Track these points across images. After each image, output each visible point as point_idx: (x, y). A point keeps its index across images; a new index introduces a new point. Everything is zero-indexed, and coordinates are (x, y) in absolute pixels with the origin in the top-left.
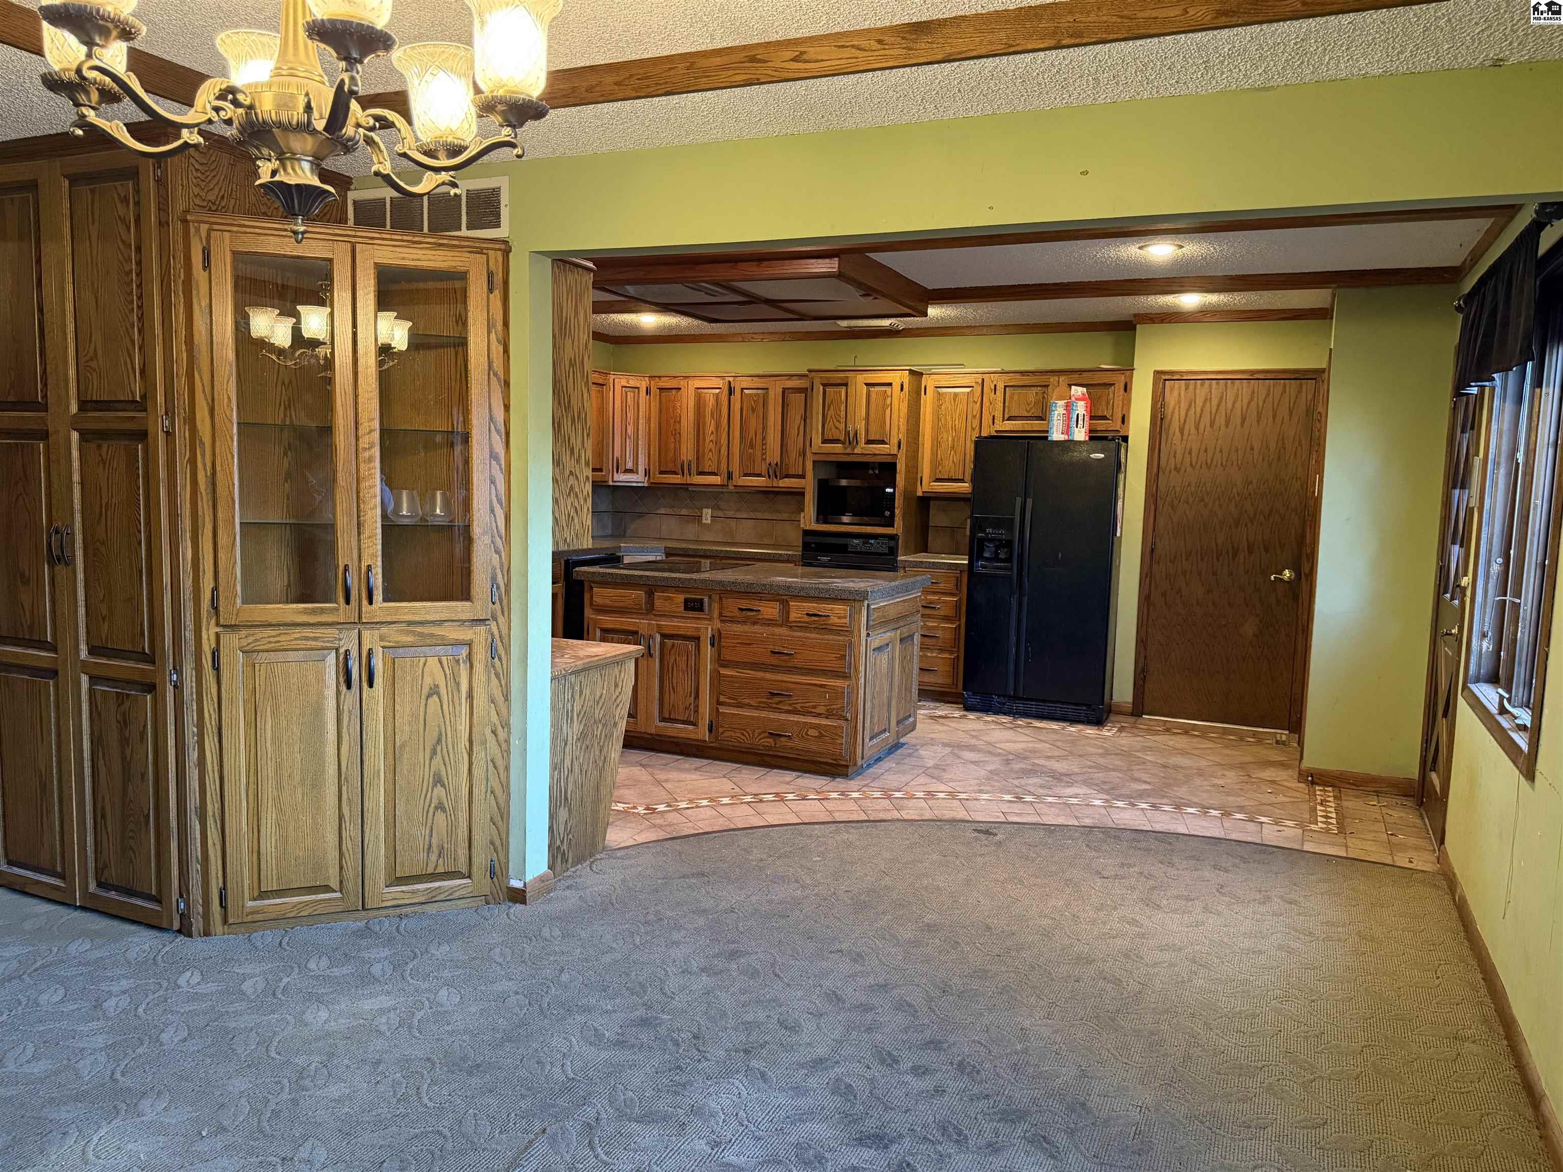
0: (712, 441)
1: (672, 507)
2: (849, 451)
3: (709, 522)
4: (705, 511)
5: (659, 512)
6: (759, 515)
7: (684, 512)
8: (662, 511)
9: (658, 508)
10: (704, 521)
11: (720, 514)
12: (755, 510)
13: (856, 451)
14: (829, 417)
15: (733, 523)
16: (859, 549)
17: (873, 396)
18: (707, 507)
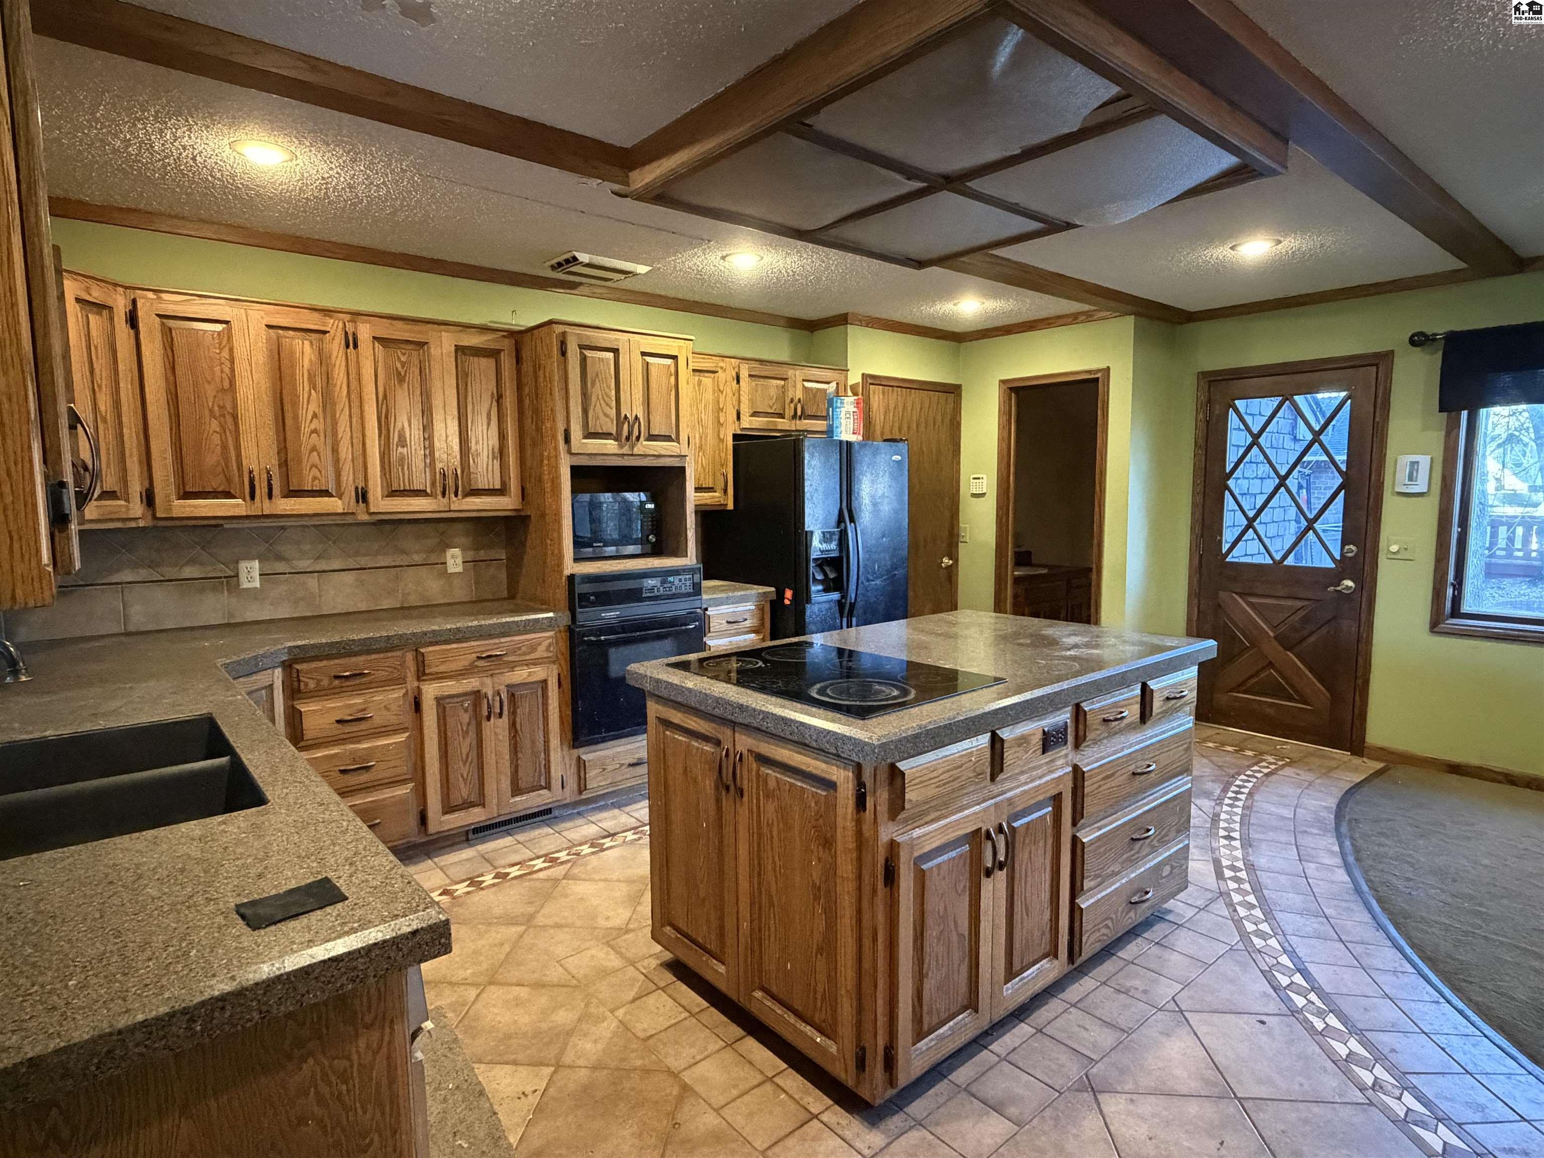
0: (314, 431)
1: (153, 565)
2: (626, 450)
3: (257, 584)
4: (244, 566)
5: (115, 578)
6: (364, 561)
7: (189, 572)
8: (127, 576)
9: (111, 571)
10: (245, 585)
11: (280, 567)
12: (357, 553)
13: (636, 451)
14: (594, 399)
15: (312, 582)
16: (656, 593)
17: (653, 371)
18: (252, 558)
